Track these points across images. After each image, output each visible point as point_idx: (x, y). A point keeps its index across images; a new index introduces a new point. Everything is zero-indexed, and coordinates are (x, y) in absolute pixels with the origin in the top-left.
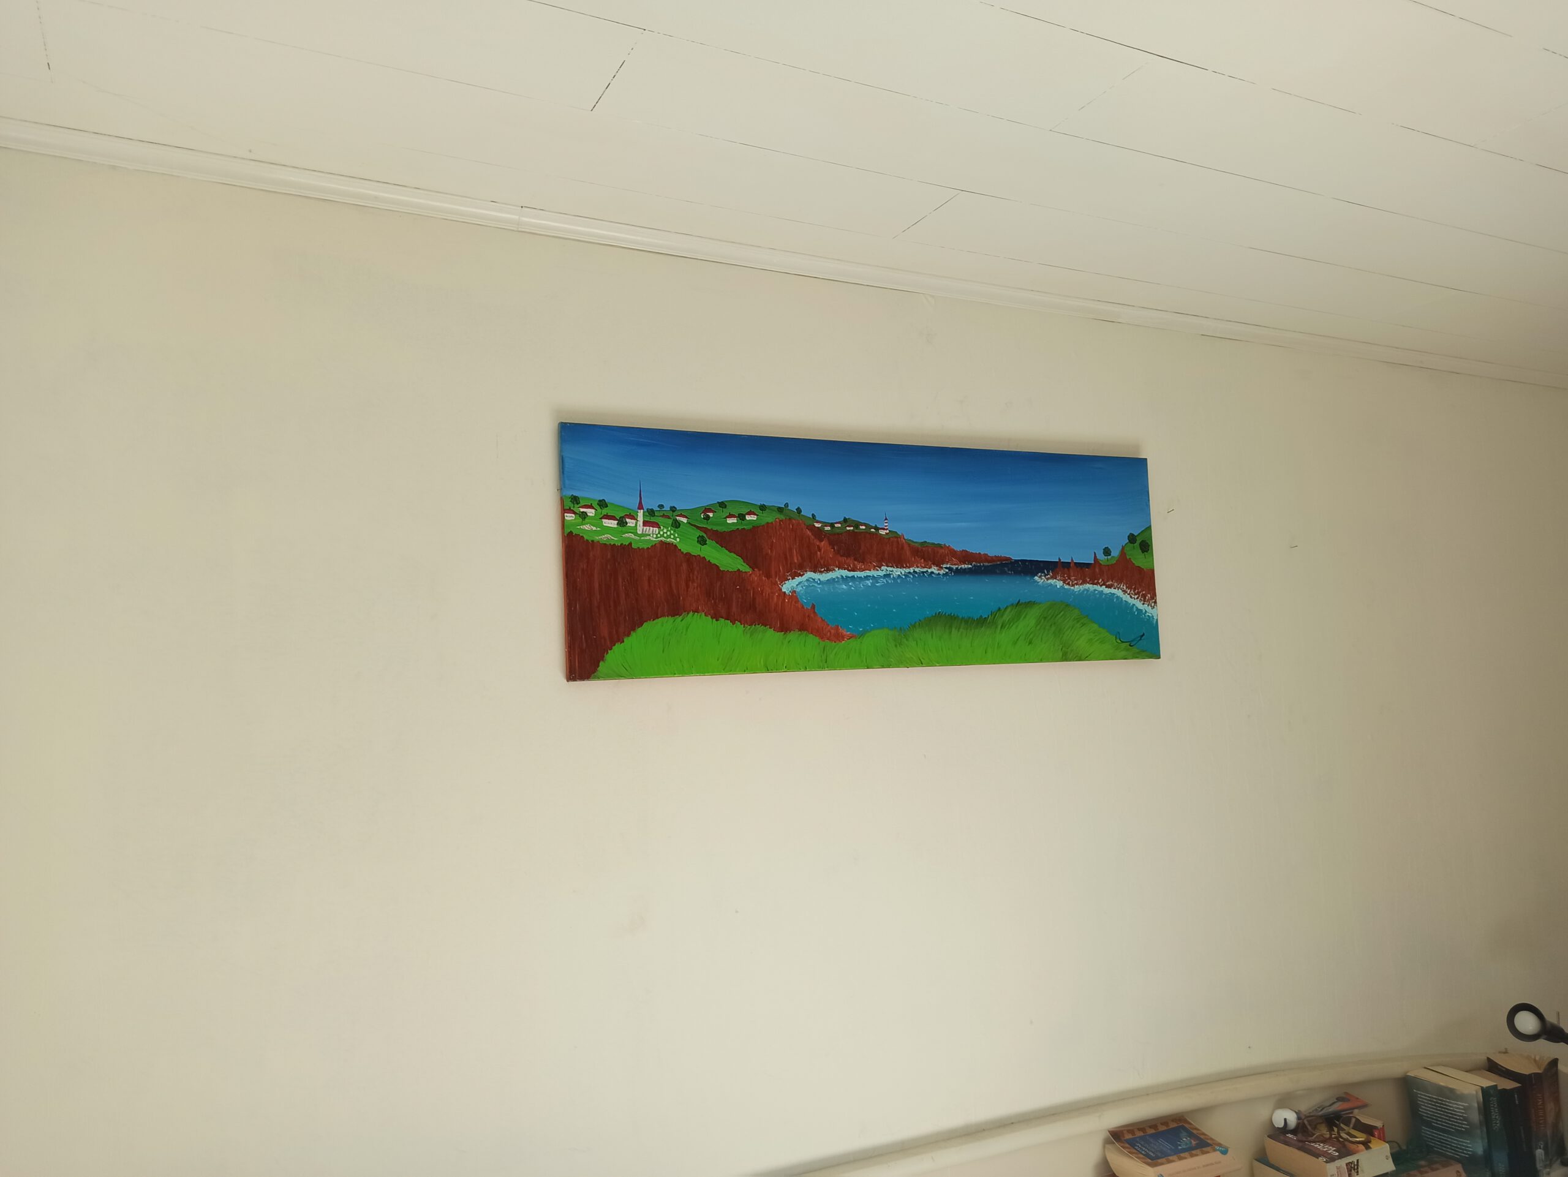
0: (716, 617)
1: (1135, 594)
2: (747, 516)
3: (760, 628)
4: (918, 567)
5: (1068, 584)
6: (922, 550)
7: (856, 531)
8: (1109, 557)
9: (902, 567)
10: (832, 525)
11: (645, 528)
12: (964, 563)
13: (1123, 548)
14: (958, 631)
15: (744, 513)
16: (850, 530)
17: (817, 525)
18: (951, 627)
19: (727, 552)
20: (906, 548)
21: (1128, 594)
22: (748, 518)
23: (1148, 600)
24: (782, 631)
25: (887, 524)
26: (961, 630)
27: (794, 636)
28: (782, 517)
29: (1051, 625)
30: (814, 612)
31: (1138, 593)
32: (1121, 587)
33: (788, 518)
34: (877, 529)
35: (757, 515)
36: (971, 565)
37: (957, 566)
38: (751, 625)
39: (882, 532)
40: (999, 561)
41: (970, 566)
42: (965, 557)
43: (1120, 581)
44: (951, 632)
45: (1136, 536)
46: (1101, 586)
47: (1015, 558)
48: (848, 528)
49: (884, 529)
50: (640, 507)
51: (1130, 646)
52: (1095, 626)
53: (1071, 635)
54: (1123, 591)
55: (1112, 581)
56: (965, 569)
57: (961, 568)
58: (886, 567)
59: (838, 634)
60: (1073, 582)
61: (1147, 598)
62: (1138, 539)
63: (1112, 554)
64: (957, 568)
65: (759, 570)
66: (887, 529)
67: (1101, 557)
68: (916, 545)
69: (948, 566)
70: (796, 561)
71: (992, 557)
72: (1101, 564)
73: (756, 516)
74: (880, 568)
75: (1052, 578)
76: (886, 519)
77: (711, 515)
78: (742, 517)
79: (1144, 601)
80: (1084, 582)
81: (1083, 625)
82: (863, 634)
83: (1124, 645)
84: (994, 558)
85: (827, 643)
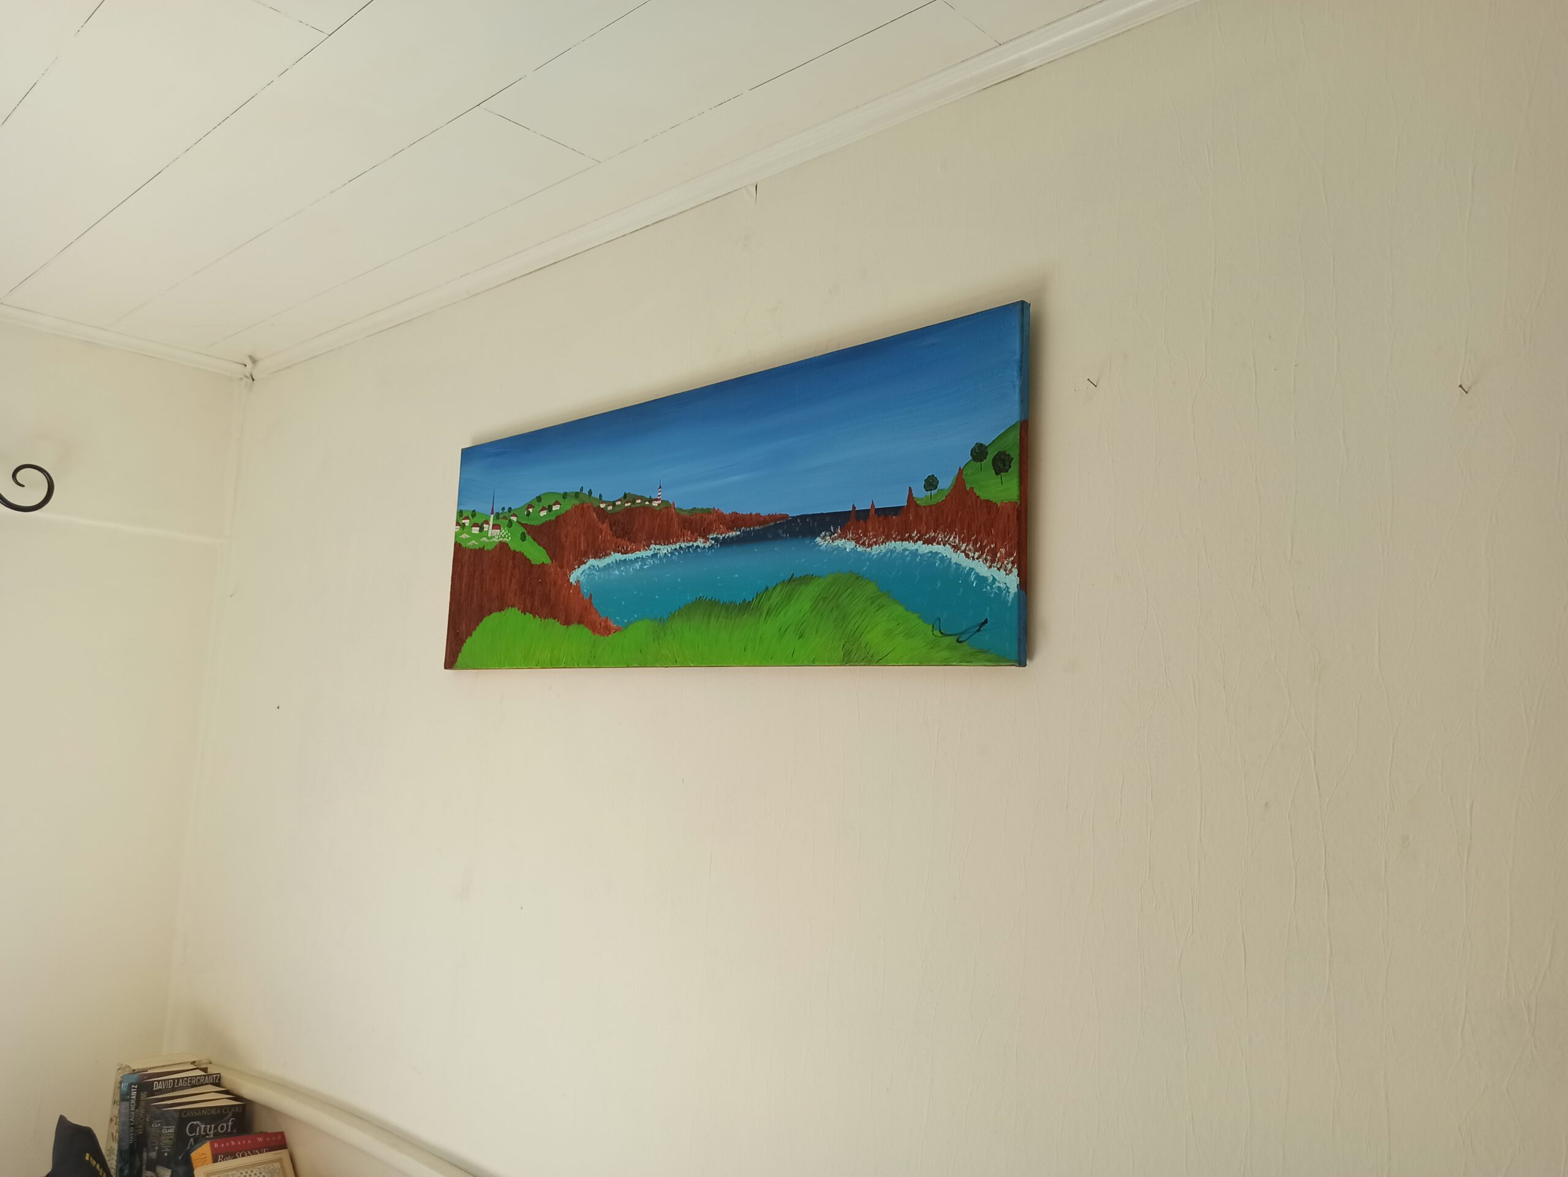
0: (524, 611)
1: (976, 550)
2: (554, 507)
3: (551, 621)
4: (684, 541)
5: (863, 544)
6: (690, 519)
7: (632, 506)
8: (934, 492)
9: (669, 543)
10: (613, 504)
11: (494, 530)
12: (732, 530)
13: (961, 471)
14: (718, 620)
15: (552, 504)
16: (628, 506)
17: (602, 506)
18: (710, 615)
19: (537, 545)
20: (676, 519)
21: (962, 552)
22: (555, 508)
23: (1000, 560)
24: (565, 625)
25: (660, 494)
26: (720, 619)
27: (575, 629)
28: (577, 502)
29: (833, 608)
30: (591, 603)
31: (982, 549)
32: (951, 539)
33: (581, 502)
34: (651, 500)
35: (560, 504)
36: (740, 531)
37: (723, 535)
38: (545, 618)
39: (655, 504)
40: (772, 521)
41: (738, 533)
42: (735, 521)
43: (949, 529)
44: (709, 623)
45: (986, 447)
46: (916, 542)
47: (792, 514)
48: (626, 505)
49: (656, 500)
50: (492, 513)
51: (958, 641)
52: (900, 609)
53: (861, 624)
54: (953, 547)
55: (935, 532)
56: (733, 537)
57: (728, 537)
58: (654, 546)
59: (607, 626)
60: (870, 539)
61: (998, 555)
62: (989, 451)
63: (939, 487)
64: (724, 538)
65: (556, 562)
66: (660, 499)
67: (921, 495)
68: (685, 514)
69: (715, 536)
70: (582, 548)
71: (764, 517)
72: (917, 506)
73: (559, 506)
74: (649, 546)
75: (840, 537)
76: (660, 487)
77: (531, 510)
78: (550, 508)
79: (993, 561)
80: (888, 538)
81: (881, 607)
82: (627, 626)
83: (948, 640)
84: (768, 519)
85: (598, 636)
